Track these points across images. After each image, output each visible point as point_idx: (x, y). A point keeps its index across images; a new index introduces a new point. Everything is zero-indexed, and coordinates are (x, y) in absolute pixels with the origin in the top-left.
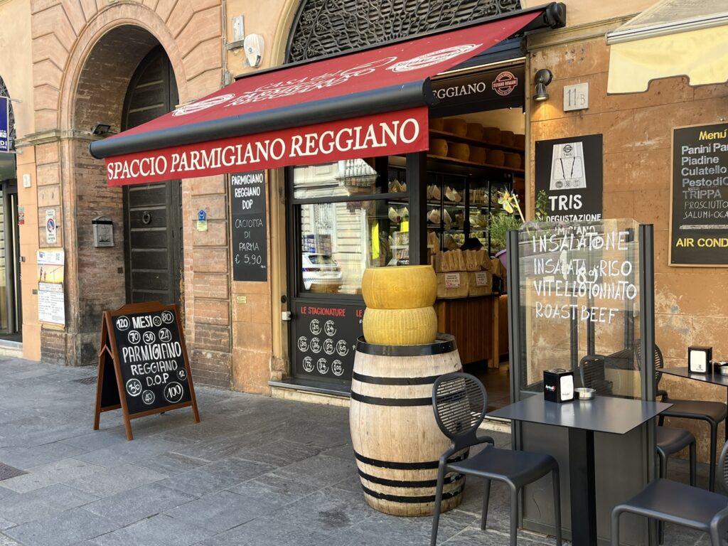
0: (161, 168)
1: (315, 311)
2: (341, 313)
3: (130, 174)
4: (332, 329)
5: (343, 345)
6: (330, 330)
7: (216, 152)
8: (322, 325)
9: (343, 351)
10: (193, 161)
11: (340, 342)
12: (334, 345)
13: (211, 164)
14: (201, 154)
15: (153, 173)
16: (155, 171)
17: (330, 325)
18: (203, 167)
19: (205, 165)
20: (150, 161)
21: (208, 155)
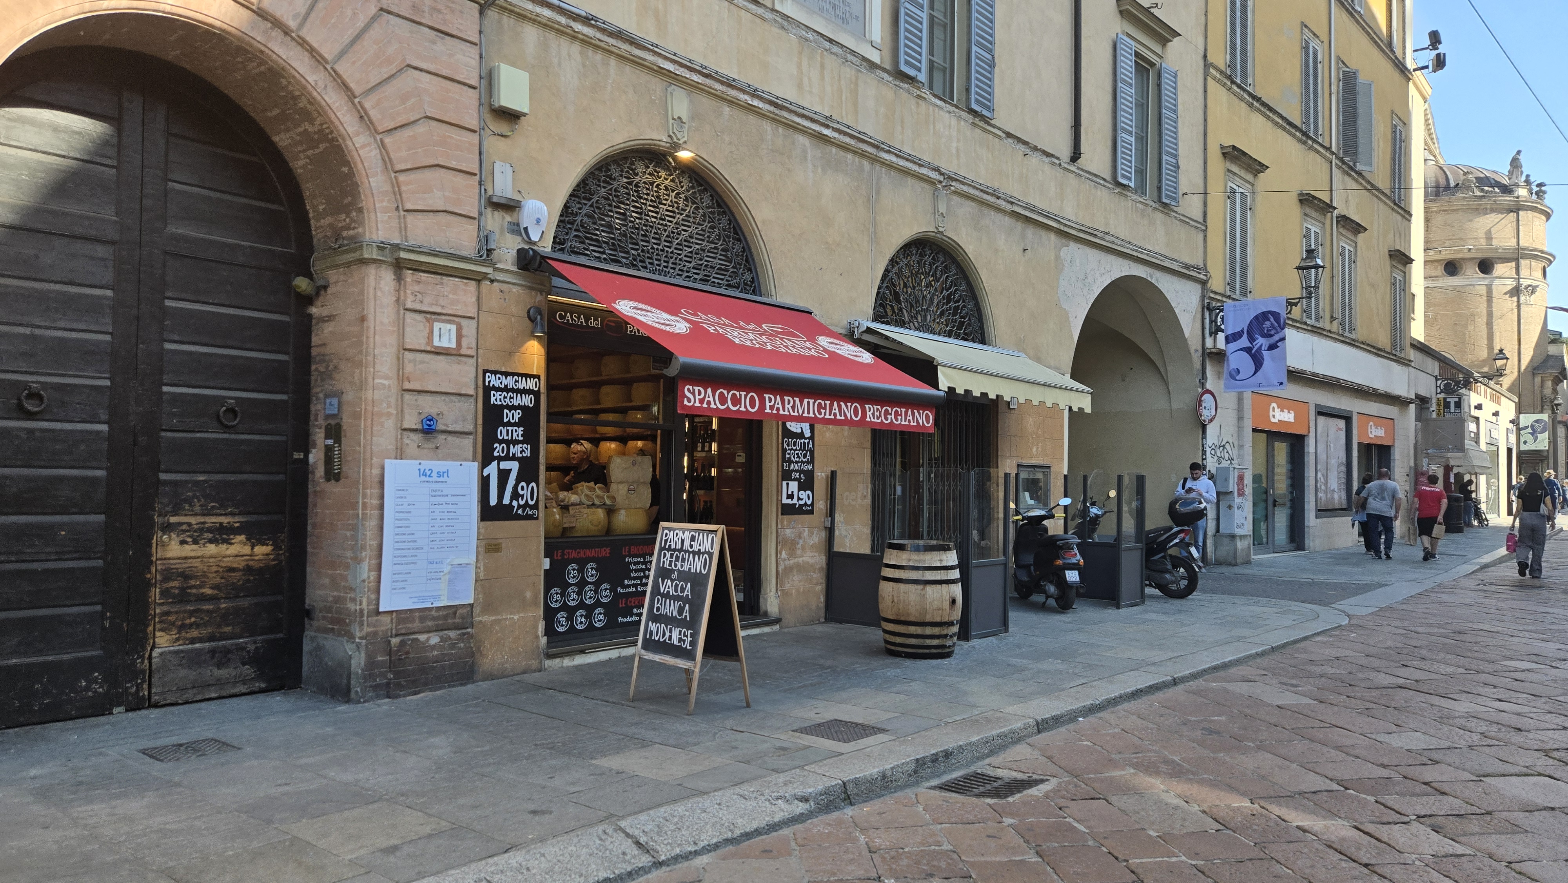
0: (753, 405)
1: (574, 554)
2: (605, 552)
3: (715, 404)
4: (594, 572)
5: (606, 589)
6: (591, 573)
7: (809, 403)
8: (581, 570)
9: (606, 596)
10: (787, 406)
11: (603, 587)
12: (596, 592)
13: (803, 412)
14: (794, 401)
15: (743, 409)
16: (745, 407)
17: (592, 569)
18: (796, 414)
19: (798, 412)
20: (740, 395)
21: (801, 403)
